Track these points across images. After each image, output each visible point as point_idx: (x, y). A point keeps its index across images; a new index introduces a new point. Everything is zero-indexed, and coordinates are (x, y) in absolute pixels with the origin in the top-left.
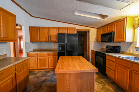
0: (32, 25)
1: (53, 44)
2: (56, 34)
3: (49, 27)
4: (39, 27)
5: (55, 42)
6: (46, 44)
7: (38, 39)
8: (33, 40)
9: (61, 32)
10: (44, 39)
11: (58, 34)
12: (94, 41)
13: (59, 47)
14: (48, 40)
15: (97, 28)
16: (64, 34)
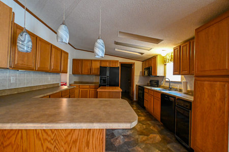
0: (75, 58)
1: (94, 77)
2: (98, 67)
3: (91, 60)
4: (82, 60)
5: (96, 75)
6: (87, 76)
7: (80, 71)
8: (75, 72)
9: (104, 65)
10: (86, 71)
11: (101, 67)
12: (139, 74)
13: (101, 79)
14: (90, 73)
15: (143, 61)
16: (106, 67)
